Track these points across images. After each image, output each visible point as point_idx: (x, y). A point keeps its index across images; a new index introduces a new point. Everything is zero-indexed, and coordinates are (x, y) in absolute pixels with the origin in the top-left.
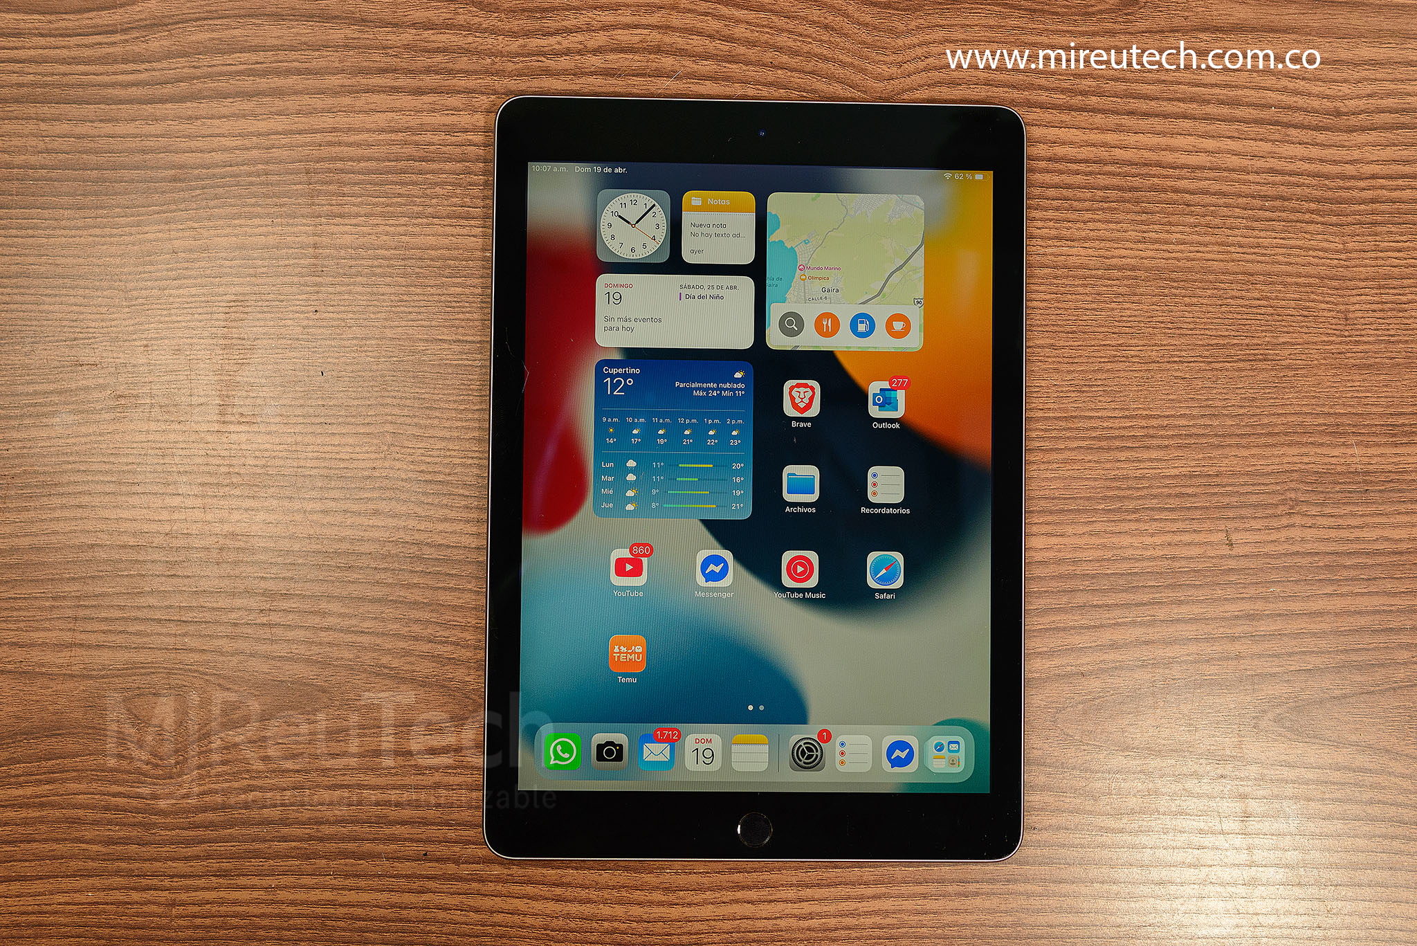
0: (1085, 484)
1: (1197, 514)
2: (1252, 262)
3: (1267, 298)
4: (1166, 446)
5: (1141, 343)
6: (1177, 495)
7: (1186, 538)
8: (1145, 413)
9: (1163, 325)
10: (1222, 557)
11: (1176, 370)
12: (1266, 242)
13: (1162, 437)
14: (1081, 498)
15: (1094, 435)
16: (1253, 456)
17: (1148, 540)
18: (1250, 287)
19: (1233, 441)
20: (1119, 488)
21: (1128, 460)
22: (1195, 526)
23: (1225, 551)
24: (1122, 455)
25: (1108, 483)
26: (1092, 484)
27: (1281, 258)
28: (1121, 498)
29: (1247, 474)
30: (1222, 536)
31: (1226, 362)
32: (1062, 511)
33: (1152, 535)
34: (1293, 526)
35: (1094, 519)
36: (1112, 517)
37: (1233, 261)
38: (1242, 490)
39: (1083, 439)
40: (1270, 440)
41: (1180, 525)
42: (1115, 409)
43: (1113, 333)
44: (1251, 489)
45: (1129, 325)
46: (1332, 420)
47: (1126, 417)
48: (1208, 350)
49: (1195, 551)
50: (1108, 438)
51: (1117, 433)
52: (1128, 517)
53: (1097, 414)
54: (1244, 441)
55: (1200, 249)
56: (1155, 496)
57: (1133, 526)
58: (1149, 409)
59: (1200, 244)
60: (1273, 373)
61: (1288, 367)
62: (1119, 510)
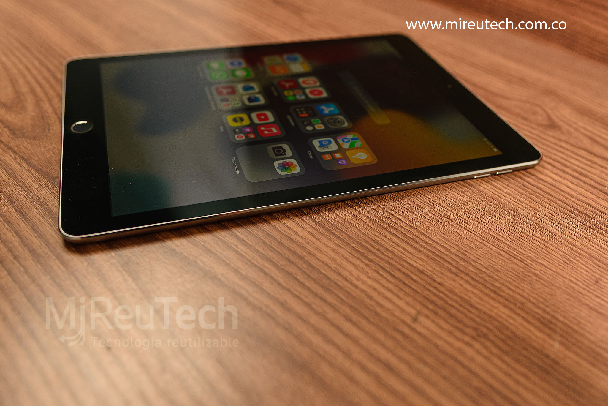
0: (355, 231)
1: (407, 290)
2: (547, 224)
3: (545, 241)
4: (420, 251)
5: (448, 208)
6: (404, 273)
7: (389, 295)
8: (422, 231)
9: (468, 211)
10: (404, 322)
11: (458, 229)
12: (562, 222)
13: (422, 246)
14: (346, 234)
15: (383, 219)
16: (474, 293)
17: (365, 278)
18: (538, 231)
19: (466, 278)
20: (373, 246)
21: (391, 240)
22: (401, 294)
23: (408, 320)
24: (389, 236)
25: (368, 240)
26: (359, 233)
27: (568, 233)
28: (368, 249)
29: (461, 298)
30: (413, 312)
31: (494, 246)
32: (329, 231)
33: (369, 277)
34: (471, 346)
35: (343, 246)
36: (354, 253)
37: (535, 217)
38: (450, 301)
39: (376, 216)
40: (492, 295)
41: (391, 286)
42: (406, 219)
43: (437, 197)
44: (457, 306)
45: (449, 199)
46: (548, 317)
47: (410, 226)
48: (486, 235)
49: (389, 305)
50: (389, 225)
51: (397, 227)
52: (363, 260)
53: (394, 214)
54: (473, 283)
55: (518, 202)
56: (390, 264)
57: (362, 265)
58: (426, 232)
59: (519, 200)
60: (522, 270)
61: (535, 274)
62: (362, 254)
